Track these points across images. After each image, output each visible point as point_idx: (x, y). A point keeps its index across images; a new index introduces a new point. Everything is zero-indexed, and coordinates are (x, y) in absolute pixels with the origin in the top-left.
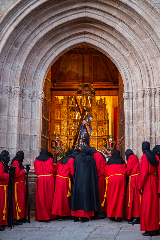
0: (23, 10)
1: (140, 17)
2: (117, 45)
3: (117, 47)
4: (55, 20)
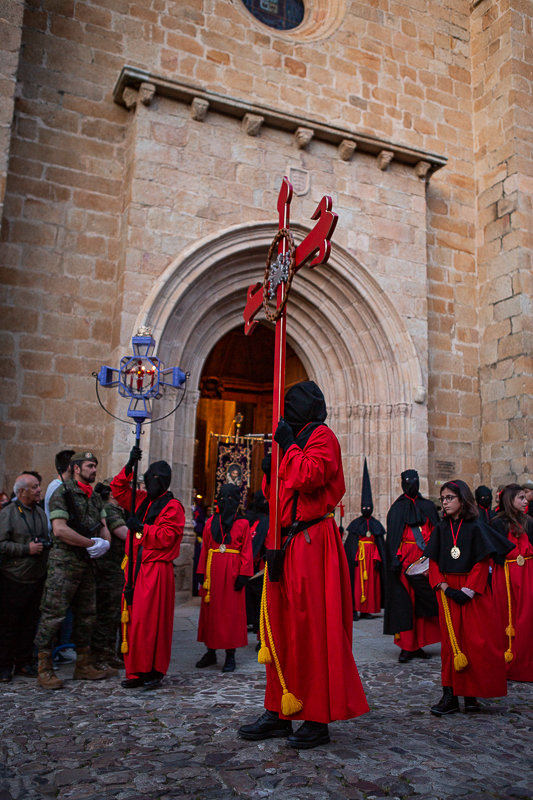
0: (203, 258)
1: (361, 299)
2: (312, 331)
3: (313, 334)
4: (236, 279)
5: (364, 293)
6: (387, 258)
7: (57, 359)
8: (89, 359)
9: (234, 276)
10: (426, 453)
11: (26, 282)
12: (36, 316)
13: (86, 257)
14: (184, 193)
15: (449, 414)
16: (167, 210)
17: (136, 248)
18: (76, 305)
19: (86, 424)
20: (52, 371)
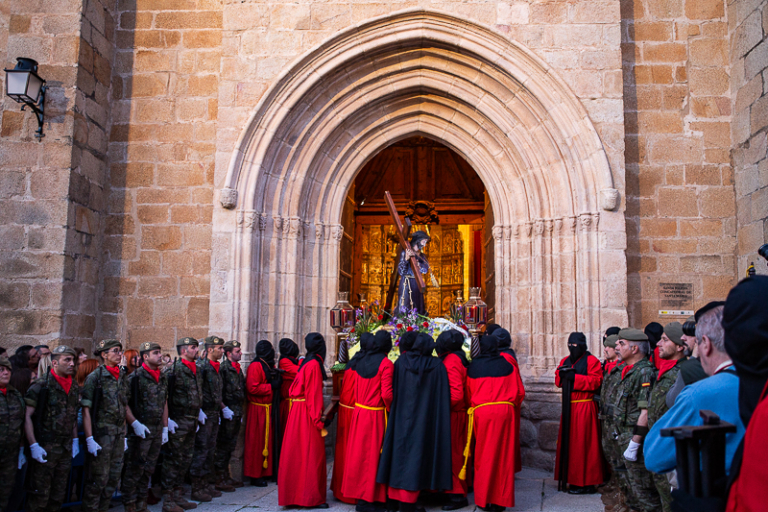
1: (523, 87)
2: (480, 136)
3: (480, 140)
5: (522, 78)
6: (556, 26)
7: (172, 209)
8: (204, 205)
9: (360, 87)
10: (624, 276)
11: (140, 136)
12: (151, 168)
13: (198, 99)
14: (281, 7)
15: (679, 219)
16: (260, 31)
17: (228, 80)
18: (189, 150)
19: (203, 273)
20: (168, 222)
